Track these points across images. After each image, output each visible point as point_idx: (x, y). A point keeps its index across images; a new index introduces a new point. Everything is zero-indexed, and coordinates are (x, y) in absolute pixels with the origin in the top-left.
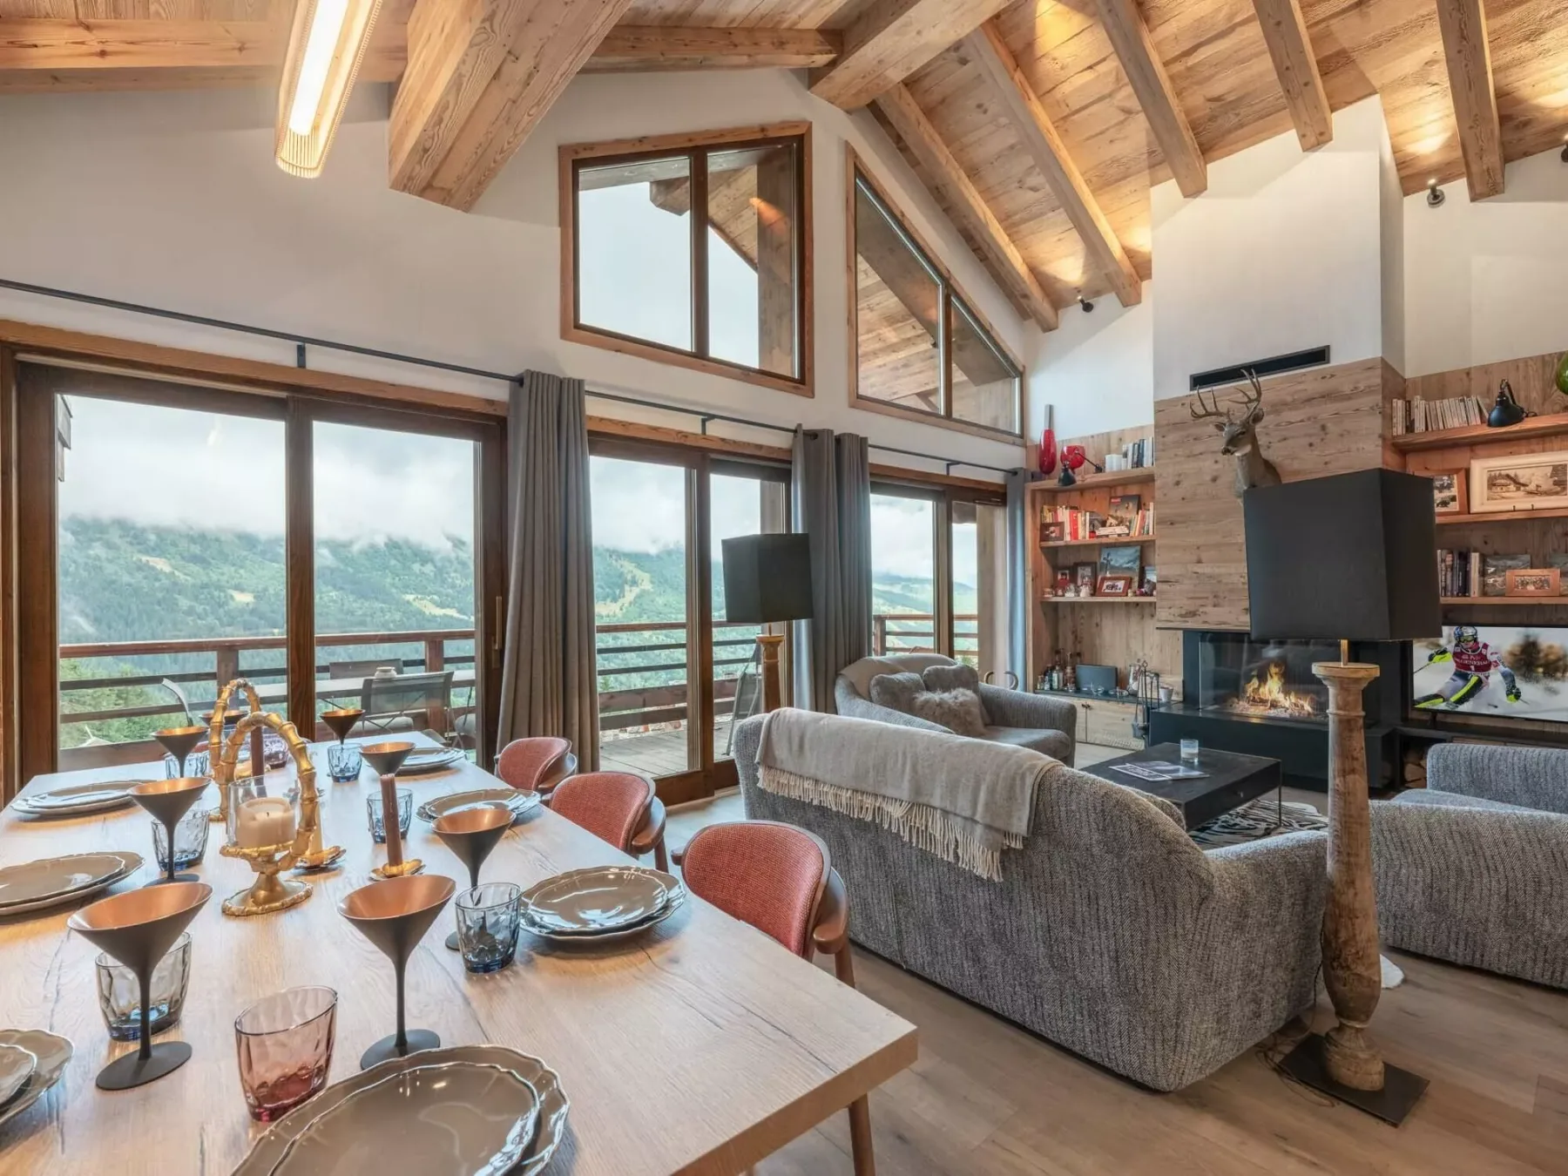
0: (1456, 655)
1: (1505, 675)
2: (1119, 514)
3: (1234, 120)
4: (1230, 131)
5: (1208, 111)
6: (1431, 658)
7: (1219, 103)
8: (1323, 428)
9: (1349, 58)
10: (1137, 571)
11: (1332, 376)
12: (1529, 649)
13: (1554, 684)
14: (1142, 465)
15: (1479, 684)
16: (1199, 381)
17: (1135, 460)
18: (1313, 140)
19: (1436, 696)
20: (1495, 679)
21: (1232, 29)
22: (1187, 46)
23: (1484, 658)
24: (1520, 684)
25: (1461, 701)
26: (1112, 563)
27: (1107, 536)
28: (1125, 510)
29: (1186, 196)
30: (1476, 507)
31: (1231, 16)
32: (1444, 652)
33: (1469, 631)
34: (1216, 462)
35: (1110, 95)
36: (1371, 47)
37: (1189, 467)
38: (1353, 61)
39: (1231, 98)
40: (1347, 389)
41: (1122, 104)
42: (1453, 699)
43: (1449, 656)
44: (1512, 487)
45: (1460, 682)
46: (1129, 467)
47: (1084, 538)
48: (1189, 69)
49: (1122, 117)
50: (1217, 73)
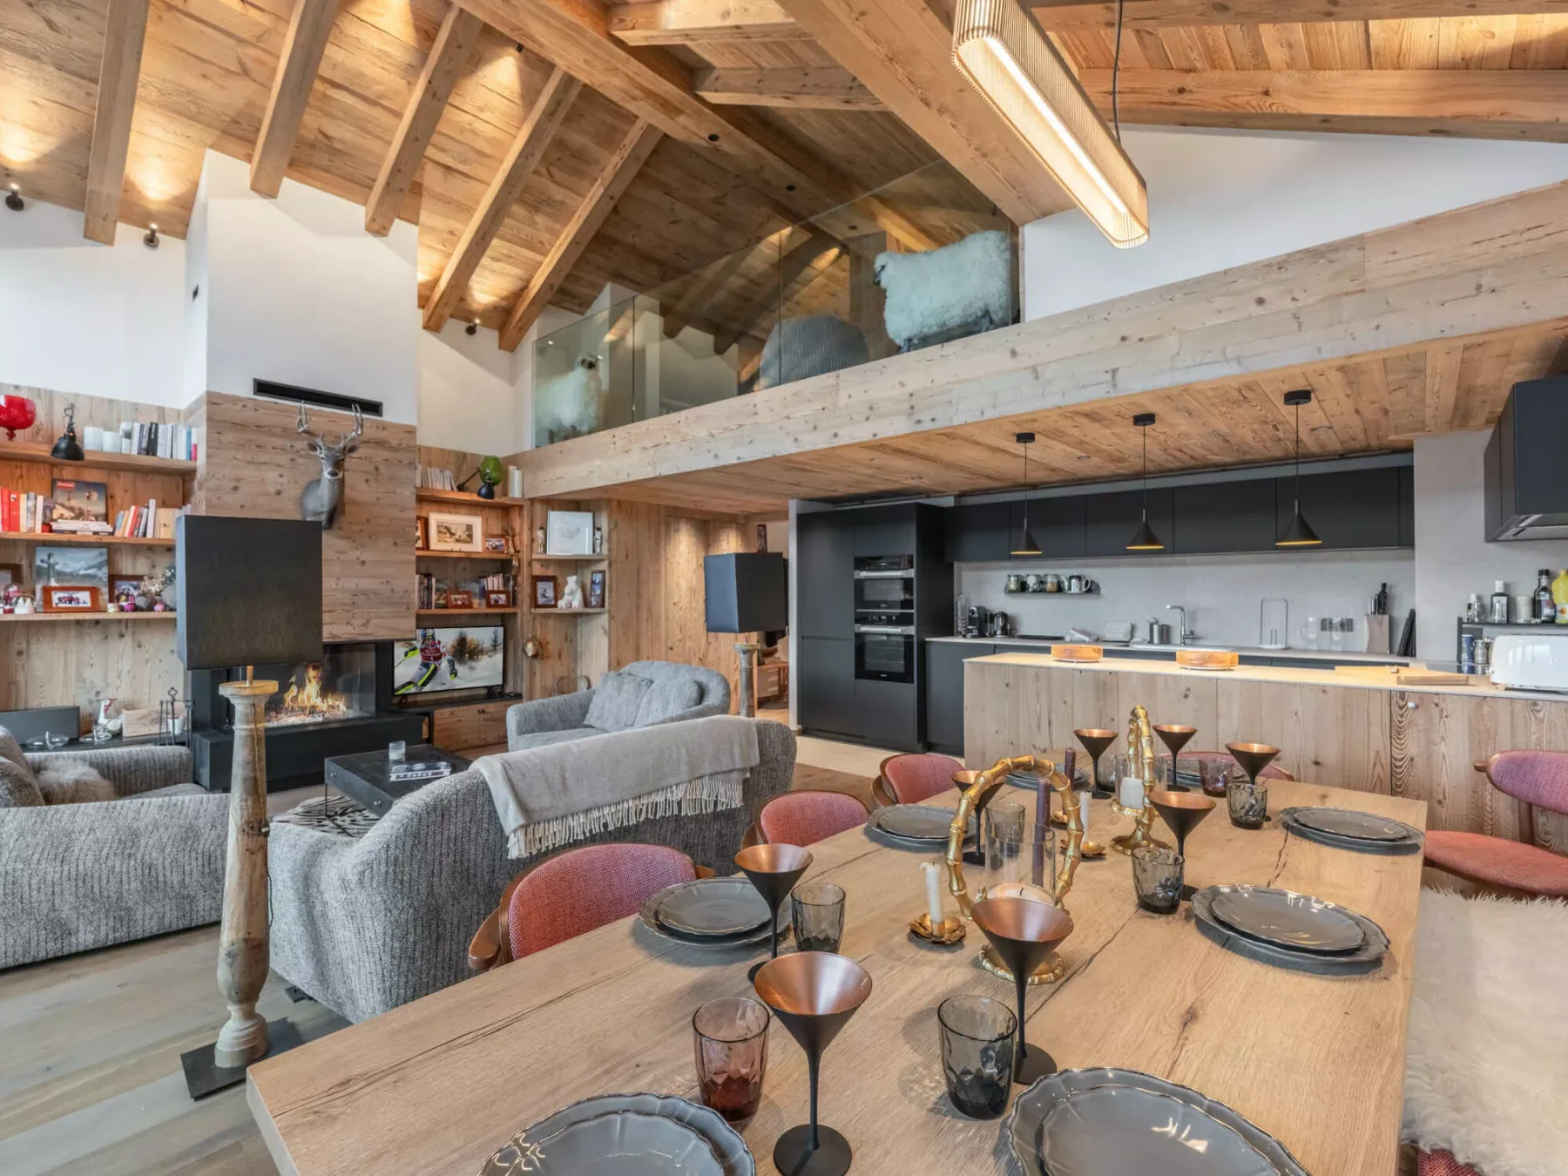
0: (422, 650)
1: (449, 661)
2: (74, 503)
3: (325, 162)
4: (317, 167)
5: (313, 138)
6: (406, 654)
7: (326, 141)
8: (377, 469)
9: (421, 192)
10: (106, 580)
11: (384, 429)
12: (462, 641)
13: (473, 664)
14: (154, 454)
15: (436, 669)
16: (263, 388)
17: (144, 445)
18: (377, 227)
19: (409, 683)
20: (444, 664)
21: (373, 103)
22: (337, 79)
23: (438, 650)
24: (457, 667)
25: (424, 684)
26: (57, 567)
27: (74, 532)
28: (86, 501)
29: (254, 188)
30: (433, 547)
31: (382, 96)
32: (415, 649)
33: (430, 632)
34: (281, 476)
35: (240, 41)
36: (434, 197)
37: (249, 473)
38: (421, 196)
39: (337, 145)
40: (394, 443)
41: (245, 59)
42: (420, 683)
43: (418, 651)
44: (448, 535)
45: (424, 670)
46: (135, 451)
47: (32, 530)
48: (325, 95)
49: (235, 68)
50: (341, 119)
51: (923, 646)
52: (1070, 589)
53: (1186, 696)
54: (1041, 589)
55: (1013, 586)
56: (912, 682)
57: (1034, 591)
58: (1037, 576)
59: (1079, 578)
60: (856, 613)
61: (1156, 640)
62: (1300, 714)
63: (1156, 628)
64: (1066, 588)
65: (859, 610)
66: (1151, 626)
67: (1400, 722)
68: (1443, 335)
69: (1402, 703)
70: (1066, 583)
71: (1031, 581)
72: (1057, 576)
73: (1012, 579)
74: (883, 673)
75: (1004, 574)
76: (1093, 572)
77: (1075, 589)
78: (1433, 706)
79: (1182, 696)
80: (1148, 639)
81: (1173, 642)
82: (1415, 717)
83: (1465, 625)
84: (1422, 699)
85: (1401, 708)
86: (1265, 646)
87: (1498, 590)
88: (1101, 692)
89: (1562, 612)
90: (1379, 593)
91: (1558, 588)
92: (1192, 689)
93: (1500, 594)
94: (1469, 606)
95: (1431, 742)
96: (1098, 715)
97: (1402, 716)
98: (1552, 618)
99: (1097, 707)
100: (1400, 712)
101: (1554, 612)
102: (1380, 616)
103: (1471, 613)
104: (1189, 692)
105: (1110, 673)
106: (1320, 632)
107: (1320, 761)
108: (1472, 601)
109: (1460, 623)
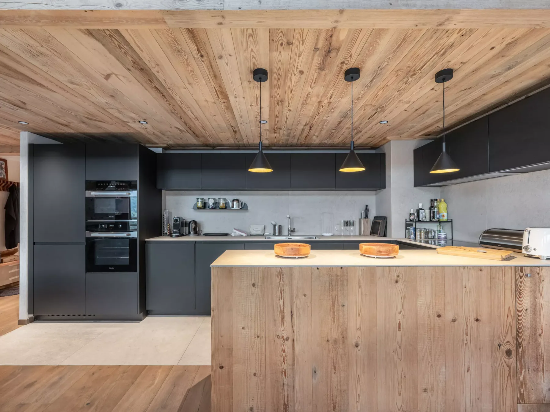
51: (144, 244)
52: (233, 207)
53: (397, 282)
54: (216, 206)
55: (200, 204)
56: (136, 271)
57: (212, 208)
58: (214, 199)
59: (238, 200)
60: (87, 223)
61: (277, 234)
62: (467, 287)
63: (277, 227)
64: (231, 206)
65: (89, 221)
66: (275, 226)
67: (521, 286)
70: (231, 204)
71: (211, 202)
72: (224, 199)
73: (200, 200)
74: (112, 266)
75: (195, 197)
76: (245, 198)
77: (235, 207)
78: (536, 274)
79: (394, 281)
80: (272, 233)
81: (283, 234)
82: (527, 283)
83: (407, 223)
84: (531, 270)
85: (521, 277)
86: (324, 234)
87: (420, 207)
88: (334, 284)
89: (443, 216)
90: (365, 209)
91: (442, 206)
92: (401, 276)
93: (421, 209)
94: (411, 214)
95: (535, 298)
96: (331, 303)
97: (521, 282)
98: (438, 218)
99: (331, 296)
100: (521, 280)
101: (439, 216)
102: (367, 219)
103: (412, 217)
104: (398, 279)
105: (342, 268)
106: (346, 227)
107: (479, 318)
108: (412, 212)
109: (406, 221)
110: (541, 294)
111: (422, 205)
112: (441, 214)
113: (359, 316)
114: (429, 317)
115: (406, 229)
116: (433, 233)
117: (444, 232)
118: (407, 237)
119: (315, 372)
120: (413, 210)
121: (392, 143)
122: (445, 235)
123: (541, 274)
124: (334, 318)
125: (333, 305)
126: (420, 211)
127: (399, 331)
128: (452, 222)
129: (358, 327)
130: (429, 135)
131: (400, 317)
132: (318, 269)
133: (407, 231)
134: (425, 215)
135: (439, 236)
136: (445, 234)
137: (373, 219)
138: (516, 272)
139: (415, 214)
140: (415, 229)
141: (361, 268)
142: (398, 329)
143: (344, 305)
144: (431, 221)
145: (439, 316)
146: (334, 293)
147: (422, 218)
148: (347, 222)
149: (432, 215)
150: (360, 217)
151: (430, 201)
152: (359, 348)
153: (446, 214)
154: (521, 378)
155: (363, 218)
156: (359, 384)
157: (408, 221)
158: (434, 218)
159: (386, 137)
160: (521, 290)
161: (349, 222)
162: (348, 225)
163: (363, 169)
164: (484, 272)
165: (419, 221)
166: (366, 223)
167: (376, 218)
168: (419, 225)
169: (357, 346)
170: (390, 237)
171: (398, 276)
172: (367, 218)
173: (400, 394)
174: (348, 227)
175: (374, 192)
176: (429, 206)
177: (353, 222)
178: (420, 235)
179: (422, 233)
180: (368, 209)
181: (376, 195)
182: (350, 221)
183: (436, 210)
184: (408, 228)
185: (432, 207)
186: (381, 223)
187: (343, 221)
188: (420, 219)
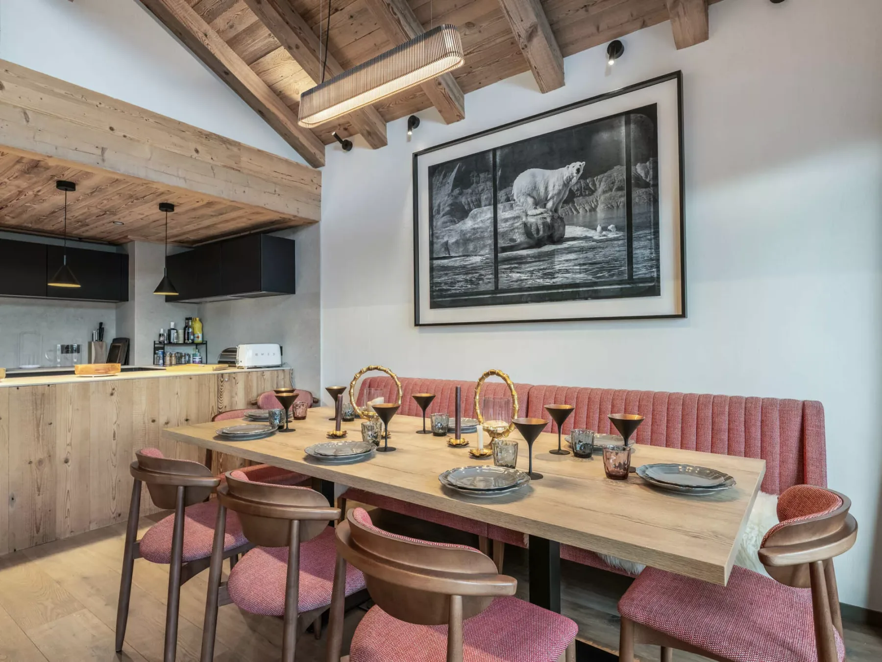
53: (112, 394)
62: (179, 394)
67: (221, 389)
68: (264, 206)
69: (222, 380)
78: (233, 379)
79: (109, 394)
82: (226, 386)
83: (156, 346)
84: (229, 376)
85: (222, 382)
86: (24, 366)
87: (172, 327)
88: (39, 402)
89: (198, 337)
90: (98, 328)
91: (197, 326)
92: (116, 389)
93: (173, 329)
94: (160, 335)
95: (232, 397)
96: (35, 423)
97: (222, 386)
98: (193, 340)
99: (35, 416)
100: (222, 384)
101: (194, 338)
102: (101, 343)
103: (162, 339)
104: (114, 391)
105: (49, 385)
106: (65, 355)
107: (188, 418)
108: (162, 332)
109: (155, 344)
110: (236, 394)
111: (175, 325)
112: (196, 335)
113: (69, 431)
114: (144, 423)
115: (155, 353)
116: (187, 357)
117: (200, 356)
118: (155, 363)
119: (13, 499)
120: (164, 331)
121: (137, 244)
122: (200, 359)
123: (236, 378)
124: (38, 438)
125: (38, 425)
126: (172, 331)
127: (114, 440)
128: (206, 344)
129: (68, 443)
130: (183, 243)
131: (115, 427)
132: (18, 388)
133: (156, 356)
134: (178, 336)
135: (194, 360)
136: (200, 357)
137: (111, 342)
138: (218, 378)
139: (165, 334)
140: (164, 354)
141: (72, 384)
142: (112, 438)
143: (51, 424)
144: (185, 344)
145: (154, 421)
146: (39, 412)
147: (173, 340)
148: (67, 347)
149: (186, 336)
150: (90, 340)
151: (185, 319)
152: (69, 464)
153: (200, 335)
154: (221, 461)
155: (94, 340)
156: (68, 500)
157: (157, 344)
158: (188, 339)
159: (127, 236)
160: (221, 392)
161: (70, 347)
162: (69, 352)
163: (79, 286)
164: (194, 379)
165: (170, 343)
166: (99, 348)
167: (115, 340)
168: (168, 349)
169: (66, 461)
170: (134, 365)
171: (114, 389)
172: (101, 341)
173: (114, 499)
174: (69, 355)
175: (113, 305)
176: (183, 325)
177: (79, 346)
178: (171, 360)
179: (173, 358)
180: (103, 328)
181: (117, 308)
182: (72, 346)
183: (190, 330)
184: (157, 352)
185: (187, 327)
186: (121, 348)
187: (59, 346)
188: (172, 341)
